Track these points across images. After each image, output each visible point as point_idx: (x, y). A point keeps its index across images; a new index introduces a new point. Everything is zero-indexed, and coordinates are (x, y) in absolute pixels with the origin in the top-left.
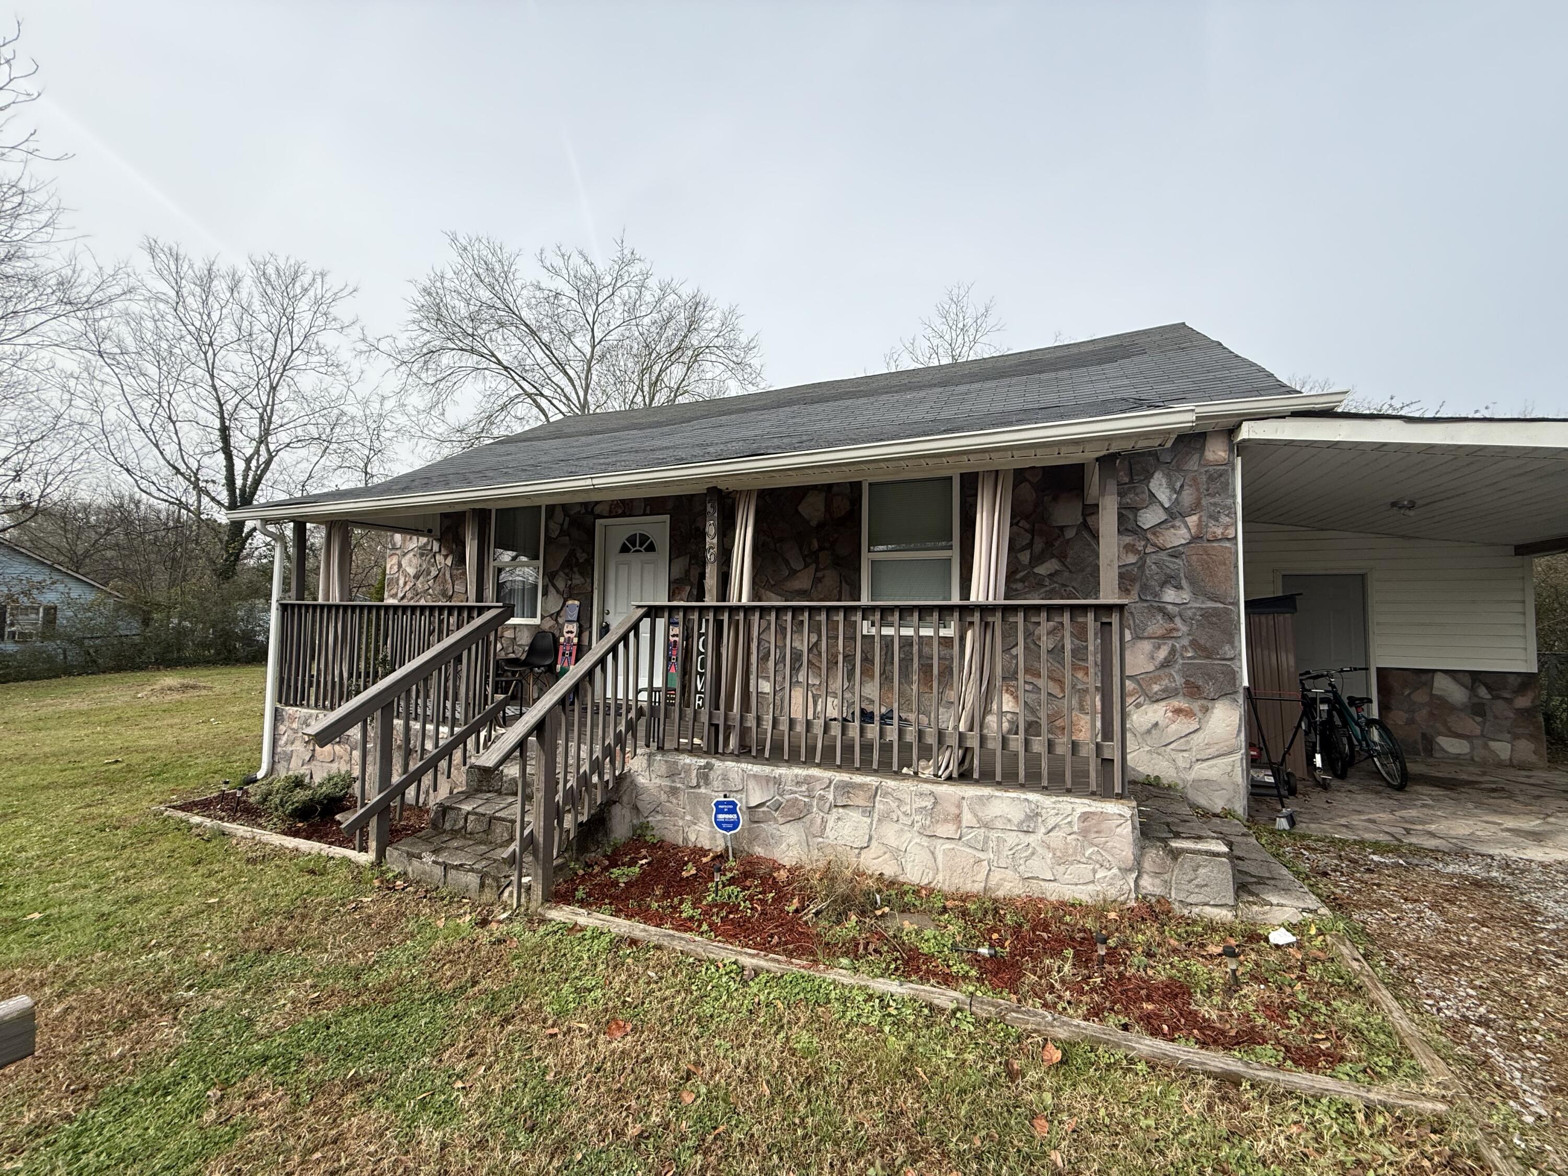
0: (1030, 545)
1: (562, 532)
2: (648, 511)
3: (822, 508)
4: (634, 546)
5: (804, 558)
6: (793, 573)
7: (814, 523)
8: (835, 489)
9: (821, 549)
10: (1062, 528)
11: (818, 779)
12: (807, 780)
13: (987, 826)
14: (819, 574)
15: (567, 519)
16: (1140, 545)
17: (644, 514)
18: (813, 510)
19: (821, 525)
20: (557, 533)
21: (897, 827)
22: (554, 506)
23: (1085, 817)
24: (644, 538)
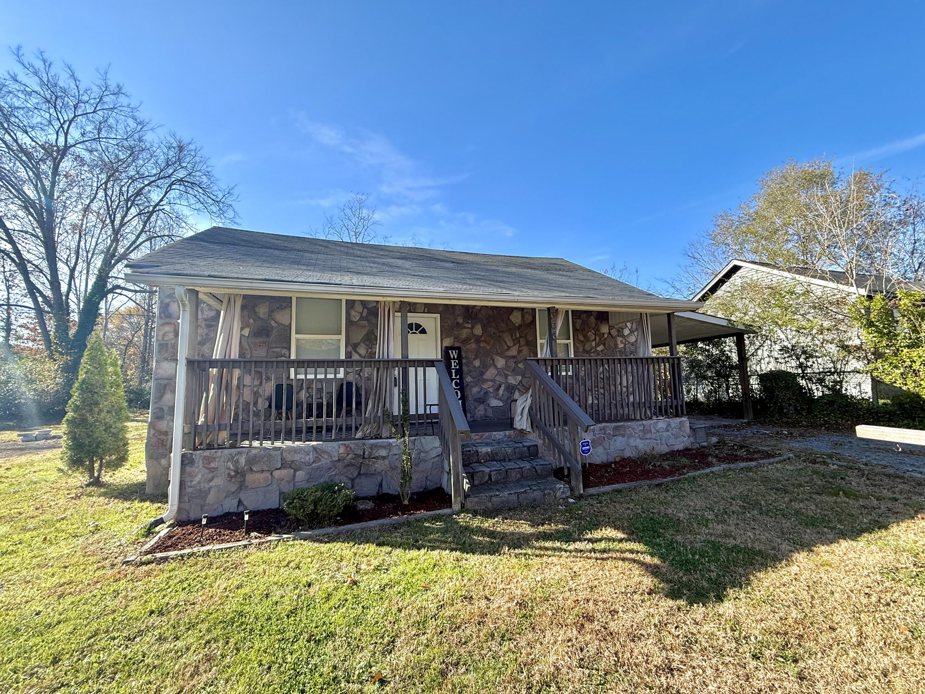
0: (595, 340)
1: (362, 319)
2: (426, 311)
3: (520, 318)
4: (412, 330)
5: (513, 340)
6: (509, 348)
7: (517, 325)
8: (525, 310)
9: (521, 337)
10: (603, 334)
11: (607, 427)
12: (604, 428)
13: (658, 431)
14: (520, 349)
15: (365, 310)
16: (624, 341)
17: (424, 312)
18: (516, 318)
19: (520, 326)
20: (358, 318)
21: (634, 438)
22: (354, 301)
23: (680, 422)
24: (418, 326)
